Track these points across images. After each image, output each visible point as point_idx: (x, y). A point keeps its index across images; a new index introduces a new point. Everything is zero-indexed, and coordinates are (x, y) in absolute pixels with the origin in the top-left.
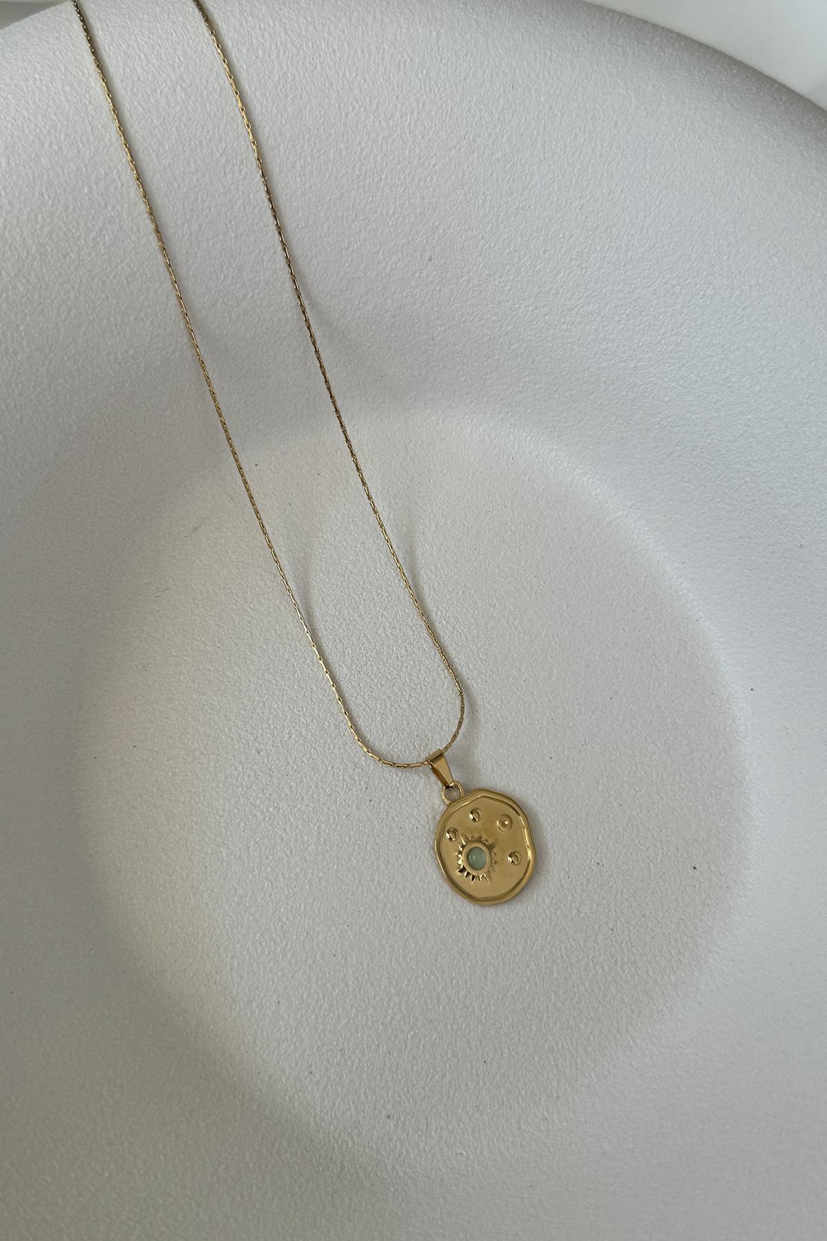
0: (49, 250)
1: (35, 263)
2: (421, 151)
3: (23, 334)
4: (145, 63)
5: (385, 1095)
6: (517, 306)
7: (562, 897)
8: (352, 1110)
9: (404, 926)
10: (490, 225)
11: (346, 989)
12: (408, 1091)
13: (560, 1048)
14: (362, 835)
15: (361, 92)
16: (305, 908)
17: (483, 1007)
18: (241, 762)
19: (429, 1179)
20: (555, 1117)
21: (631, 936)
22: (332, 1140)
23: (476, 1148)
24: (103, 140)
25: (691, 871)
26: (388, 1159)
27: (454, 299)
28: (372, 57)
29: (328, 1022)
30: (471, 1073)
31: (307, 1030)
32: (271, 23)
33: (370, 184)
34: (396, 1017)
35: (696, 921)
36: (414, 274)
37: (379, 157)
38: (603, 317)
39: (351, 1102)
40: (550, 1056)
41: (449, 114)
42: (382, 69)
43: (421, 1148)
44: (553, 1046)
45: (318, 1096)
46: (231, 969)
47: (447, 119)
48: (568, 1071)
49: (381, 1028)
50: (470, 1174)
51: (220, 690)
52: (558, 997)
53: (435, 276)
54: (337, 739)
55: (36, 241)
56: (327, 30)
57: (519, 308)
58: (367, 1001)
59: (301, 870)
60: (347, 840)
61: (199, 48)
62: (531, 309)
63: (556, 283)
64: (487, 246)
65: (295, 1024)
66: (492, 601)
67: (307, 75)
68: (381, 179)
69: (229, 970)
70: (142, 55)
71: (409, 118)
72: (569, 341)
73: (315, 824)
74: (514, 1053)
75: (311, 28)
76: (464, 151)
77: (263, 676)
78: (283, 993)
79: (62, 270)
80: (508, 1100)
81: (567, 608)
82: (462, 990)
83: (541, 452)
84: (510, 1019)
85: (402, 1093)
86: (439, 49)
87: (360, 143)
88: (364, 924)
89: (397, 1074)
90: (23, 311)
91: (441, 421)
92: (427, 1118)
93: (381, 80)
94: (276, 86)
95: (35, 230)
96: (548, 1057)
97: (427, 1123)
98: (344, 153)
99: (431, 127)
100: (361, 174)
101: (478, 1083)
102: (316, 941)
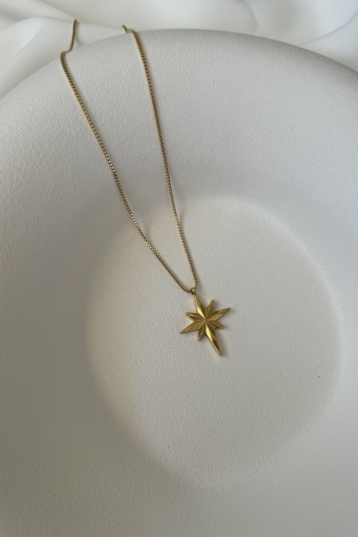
0: (80, 136)
1: (74, 141)
2: (220, 99)
3: (70, 167)
4: (117, 66)
5: (196, 458)
6: (256, 158)
7: (267, 386)
8: (184, 462)
9: (205, 394)
10: (246, 127)
11: (183, 416)
12: (205, 457)
13: (264, 444)
14: (190, 358)
15: (198, 76)
16: (168, 385)
17: (235, 426)
18: (146, 328)
19: (212, 491)
20: (261, 470)
21: (293, 402)
22: (176, 474)
23: (230, 480)
24: (101, 94)
25: (317, 378)
26: (197, 482)
27: (231, 155)
28: (203, 64)
29: (176, 428)
30: (229, 451)
31: (168, 431)
32: (165, 51)
33: (200, 111)
34: (201, 428)
35: (319, 397)
36: (216, 145)
37: (204, 101)
38: (289, 162)
39: (183, 459)
40: (260, 447)
41: (231, 84)
42: (206, 68)
43: (210, 479)
44: (261, 443)
45: (171, 456)
46: (140, 406)
47: (231, 87)
48: (267, 453)
49: (195, 432)
50: (228, 490)
51: (139, 300)
52: (264, 424)
53: (224, 146)
54: (182, 321)
55: (75, 132)
56: (185, 53)
57: (256, 159)
58: (190, 421)
59: (167, 370)
60: (185, 359)
61: (137, 60)
62: (261, 159)
63: (271, 149)
64: (245, 134)
65: (163, 428)
66: (243, 270)
67: (178, 70)
68: (204, 109)
69: (139, 406)
70: (116, 63)
71: (216, 86)
72: (275, 172)
73: (173, 353)
74: (246, 445)
75: (180, 53)
76: (237, 99)
77: (155, 296)
78: (159, 416)
79: (85, 143)
80: (243, 462)
81: (272, 274)
82: (227, 419)
83: (263, 214)
84: (245, 432)
85: (203, 458)
86: (228, 61)
87: (197, 96)
88: (190, 392)
89: (201, 450)
90: (70, 158)
91: (225, 201)
92: (212, 467)
93: (206, 72)
94: (166, 75)
95: (75, 128)
96: (259, 447)
97: (212, 469)
98: (191, 99)
99: (224, 90)
100: (197, 108)
101: (232, 455)
102: (172, 397)
